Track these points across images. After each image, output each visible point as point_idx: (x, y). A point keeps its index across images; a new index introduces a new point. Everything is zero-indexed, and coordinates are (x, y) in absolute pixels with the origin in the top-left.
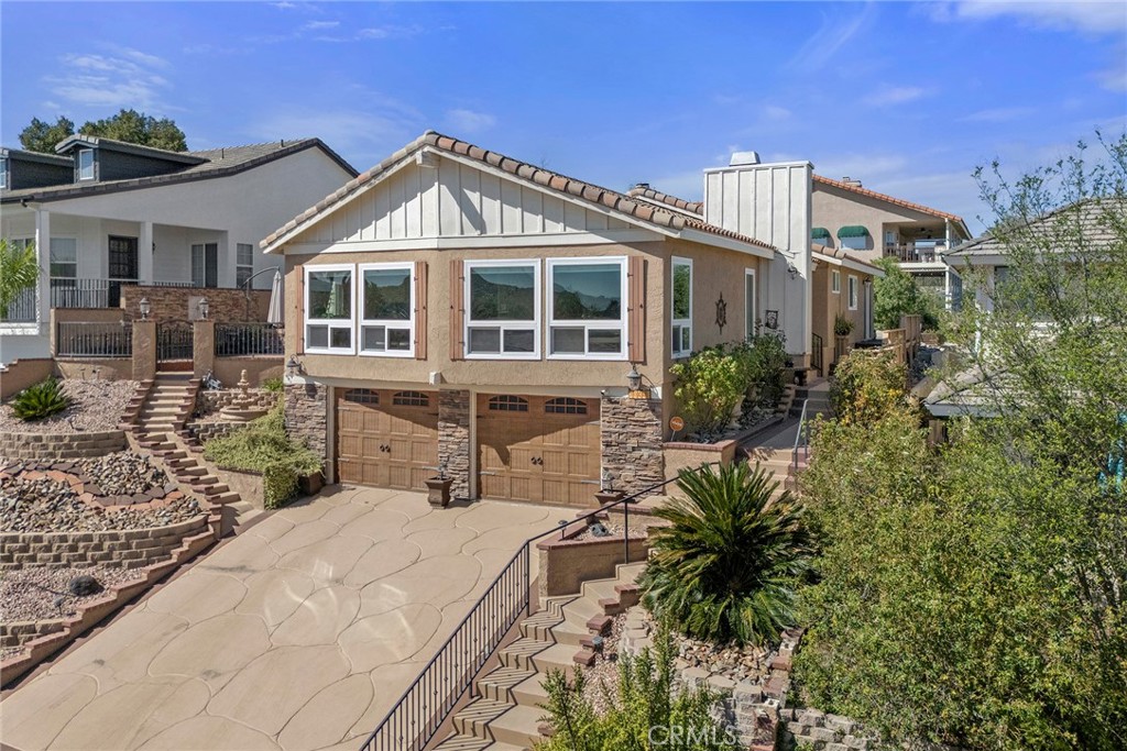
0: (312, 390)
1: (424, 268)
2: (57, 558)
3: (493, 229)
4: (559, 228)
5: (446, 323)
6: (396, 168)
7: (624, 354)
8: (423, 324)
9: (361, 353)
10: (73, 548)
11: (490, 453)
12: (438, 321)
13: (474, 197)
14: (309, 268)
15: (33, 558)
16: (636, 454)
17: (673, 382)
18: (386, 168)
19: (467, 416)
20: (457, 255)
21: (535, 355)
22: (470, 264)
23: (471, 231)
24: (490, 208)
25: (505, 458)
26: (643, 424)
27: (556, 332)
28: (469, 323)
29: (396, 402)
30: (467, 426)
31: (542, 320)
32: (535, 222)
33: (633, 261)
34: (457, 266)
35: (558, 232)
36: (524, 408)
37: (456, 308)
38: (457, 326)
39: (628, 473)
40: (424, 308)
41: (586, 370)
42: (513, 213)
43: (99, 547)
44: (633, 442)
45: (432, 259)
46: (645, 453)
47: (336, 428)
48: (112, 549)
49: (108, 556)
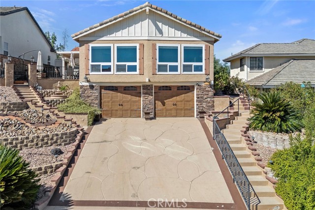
0: (92, 87)
1: (142, 46)
5: (151, 63)
6: (135, 13)
7: (204, 72)
8: (142, 64)
11: (159, 103)
12: (148, 63)
13: (160, 24)
14: (91, 45)
16: (206, 100)
17: (215, 79)
18: (130, 13)
19: (152, 92)
20: (154, 42)
21: (179, 72)
22: (158, 45)
24: (165, 28)
26: (208, 91)
27: (184, 66)
28: (158, 63)
29: (125, 90)
30: (152, 96)
31: (180, 62)
32: (178, 33)
33: (206, 46)
34: (154, 46)
35: (185, 36)
36: (170, 89)
37: (154, 58)
39: (204, 105)
40: (142, 58)
41: (193, 77)
42: (172, 30)
43: (52, 139)
44: (205, 97)
45: (145, 43)
46: (209, 99)
47: (101, 99)
48: (57, 139)
49: (56, 142)
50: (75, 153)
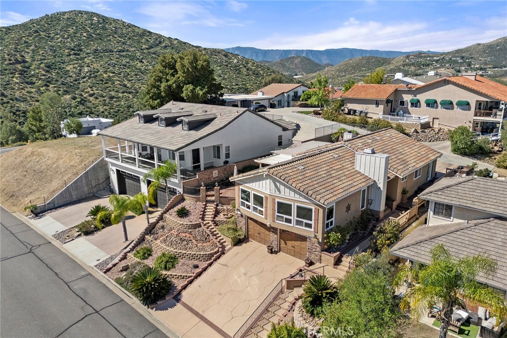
0: (242, 216)
1: (266, 198)
2: (189, 258)
3: (282, 193)
6: (260, 174)
7: (312, 230)
8: (266, 211)
9: (252, 212)
10: (192, 256)
11: (282, 242)
13: (278, 184)
14: (241, 187)
15: (185, 257)
16: (315, 253)
17: (323, 238)
19: (277, 233)
20: (274, 197)
21: (292, 225)
22: (277, 200)
23: (277, 192)
24: (282, 188)
25: (286, 244)
28: (277, 214)
29: (261, 224)
30: (277, 235)
32: (292, 194)
33: (315, 208)
34: (274, 200)
35: (297, 197)
36: (290, 234)
37: (274, 209)
38: (274, 214)
39: (313, 256)
40: (266, 207)
42: (287, 190)
43: (197, 256)
44: (314, 250)
45: (268, 197)
46: (317, 253)
47: (248, 226)
48: (200, 257)
49: (199, 259)
50: (205, 269)
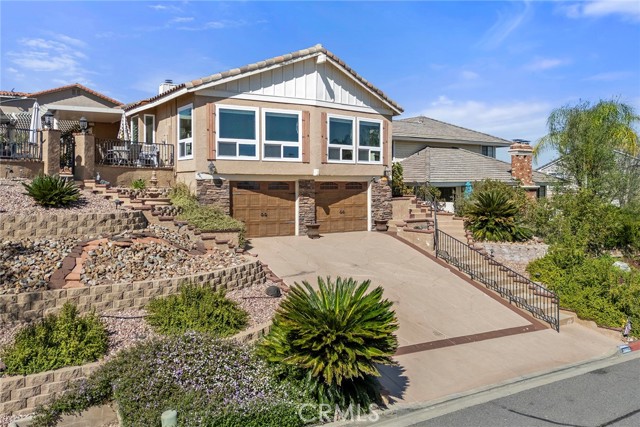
0: (218, 183)
1: (307, 114)
3: (338, 100)
4: (361, 104)
5: (320, 144)
7: (381, 162)
9: (263, 159)
12: (315, 144)
14: (219, 106)
16: (383, 204)
20: (324, 110)
21: (353, 161)
22: (330, 115)
23: (329, 99)
25: (327, 212)
26: (386, 191)
27: (360, 151)
31: (356, 145)
33: (384, 123)
34: (324, 116)
36: (336, 188)
37: (323, 136)
38: (324, 146)
41: (369, 168)
42: (346, 94)
45: (312, 111)
46: (386, 203)
47: (232, 205)
